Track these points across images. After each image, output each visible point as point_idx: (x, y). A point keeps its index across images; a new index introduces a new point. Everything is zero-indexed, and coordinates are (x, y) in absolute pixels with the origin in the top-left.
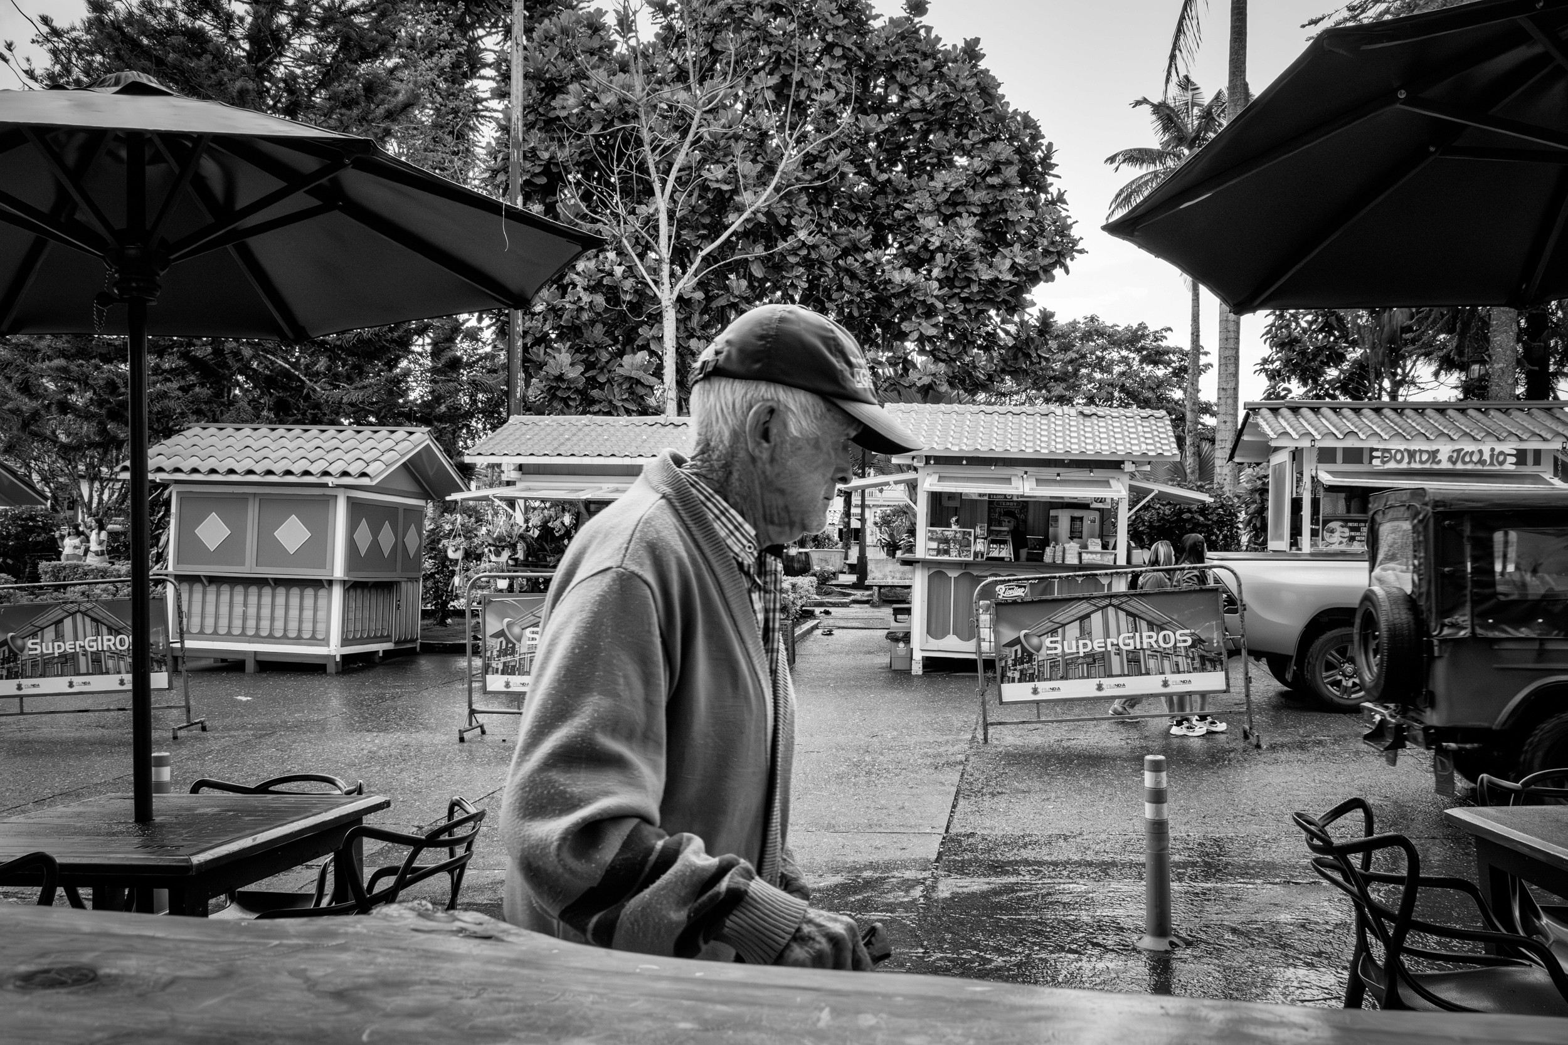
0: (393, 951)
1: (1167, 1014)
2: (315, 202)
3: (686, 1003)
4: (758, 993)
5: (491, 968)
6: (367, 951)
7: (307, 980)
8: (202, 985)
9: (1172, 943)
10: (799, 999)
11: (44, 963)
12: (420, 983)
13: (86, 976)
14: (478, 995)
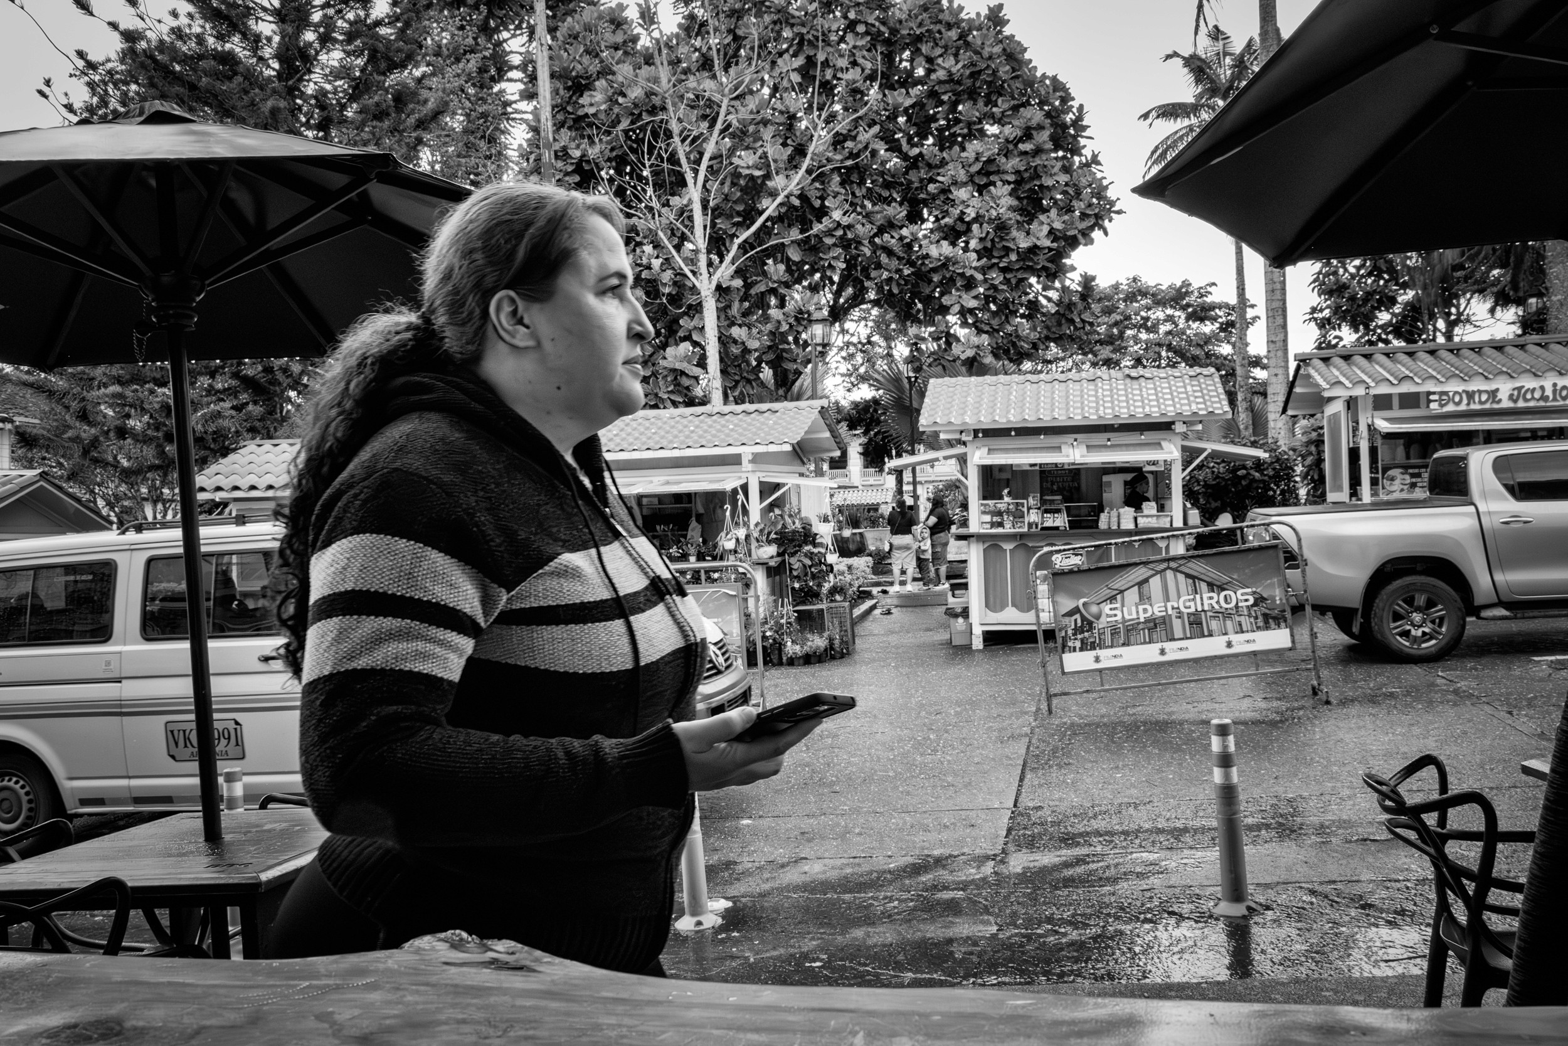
0: (422, 988)
1: (1217, 1023)
2: (344, 218)
3: (716, 1032)
4: (791, 1018)
5: (520, 1002)
6: (398, 989)
7: (333, 1023)
8: (229, 1035)
9: (1249, 908)
10: (833, 1023)
13: (112, 1029)
14: (505, 1031)
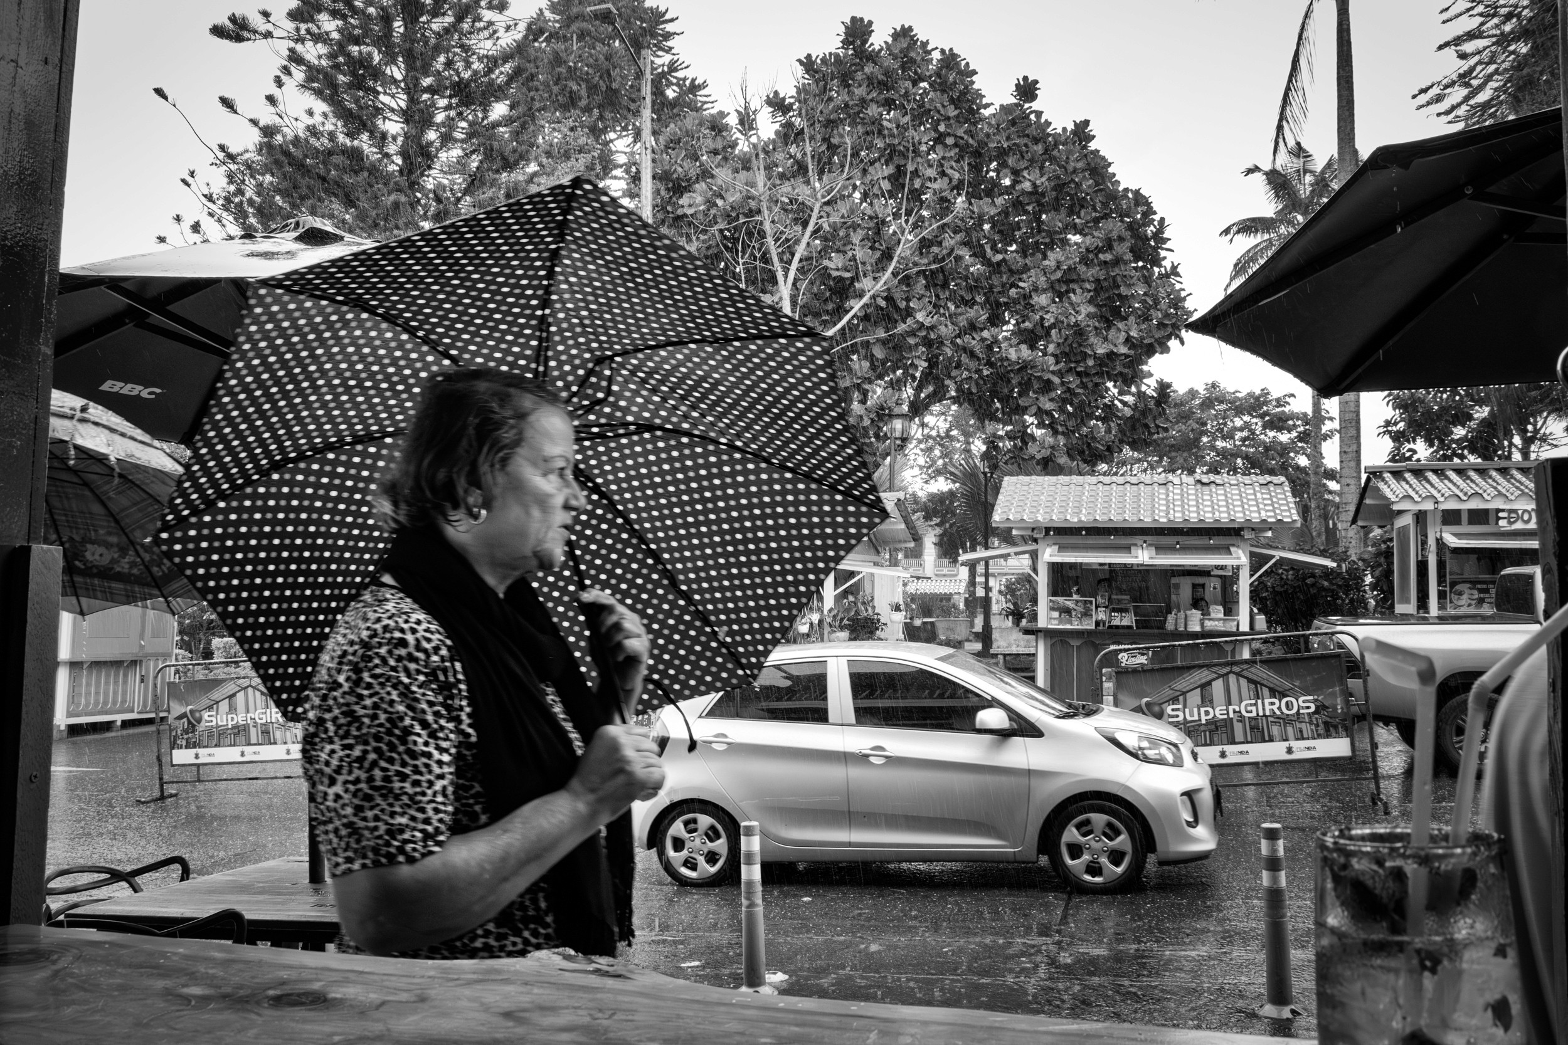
0: (545, 985)
5: (620, 998)
6: (527, 984)
7: (482, 1004)
8: (402, 1008)
9: (1293, 1012)
10: (855, 1024)
11: (287, 989)
12: (567, 1008)
13: (319, 998)
14: (610, 1017)
